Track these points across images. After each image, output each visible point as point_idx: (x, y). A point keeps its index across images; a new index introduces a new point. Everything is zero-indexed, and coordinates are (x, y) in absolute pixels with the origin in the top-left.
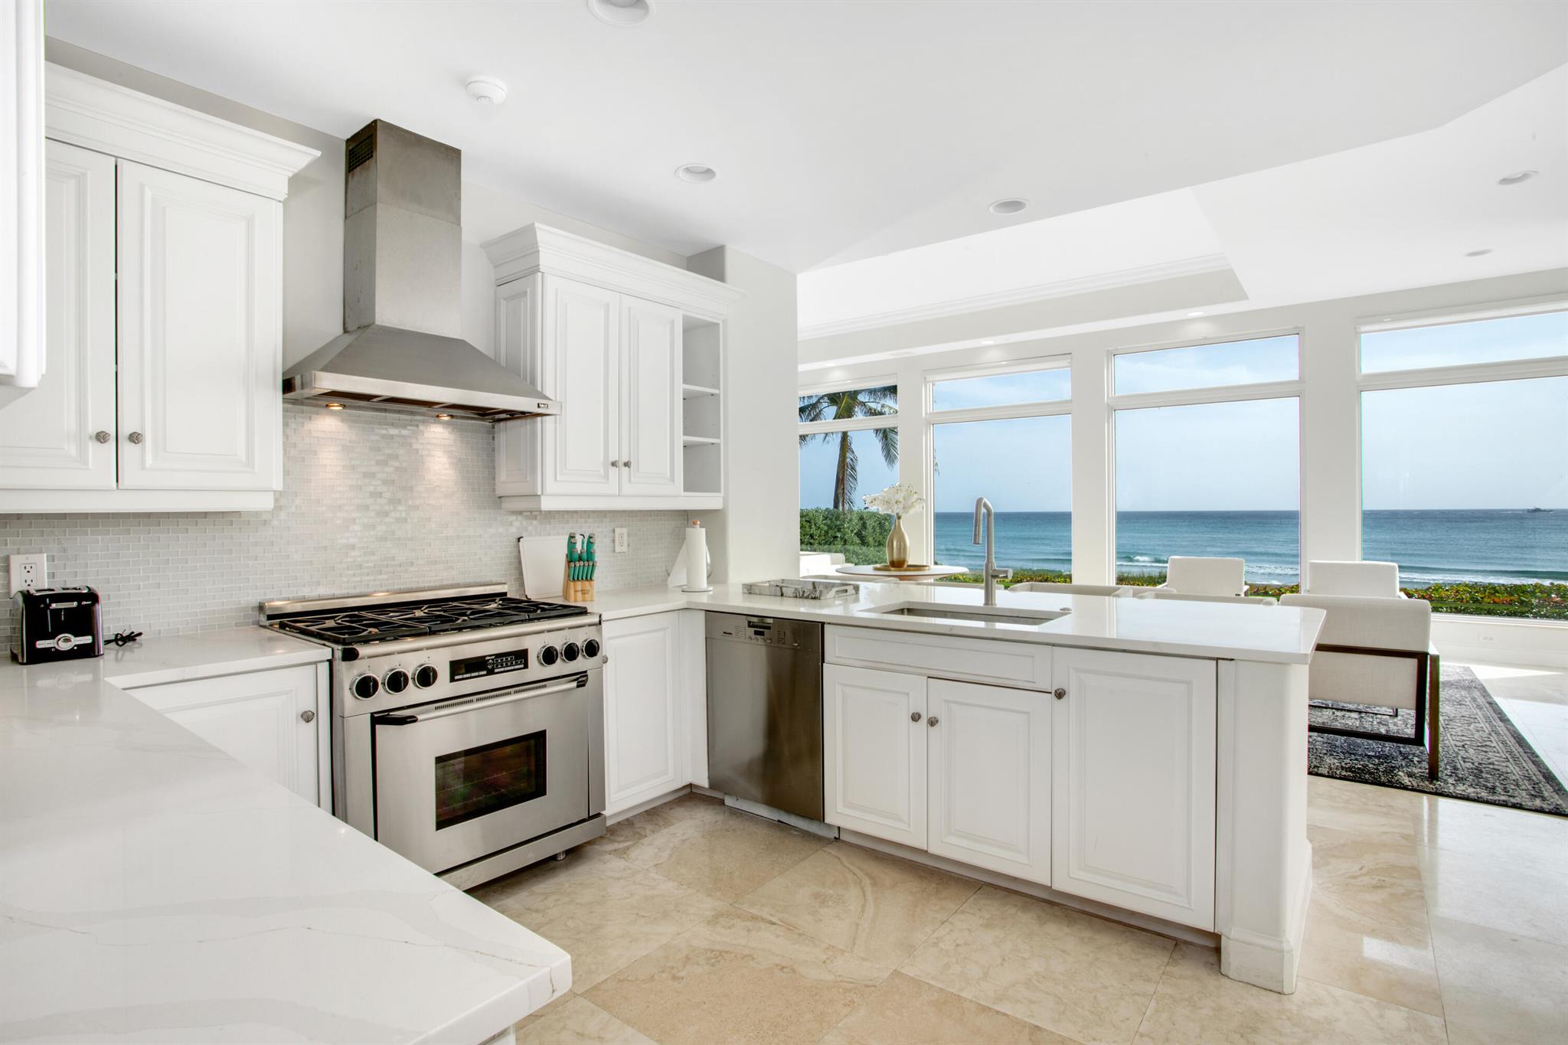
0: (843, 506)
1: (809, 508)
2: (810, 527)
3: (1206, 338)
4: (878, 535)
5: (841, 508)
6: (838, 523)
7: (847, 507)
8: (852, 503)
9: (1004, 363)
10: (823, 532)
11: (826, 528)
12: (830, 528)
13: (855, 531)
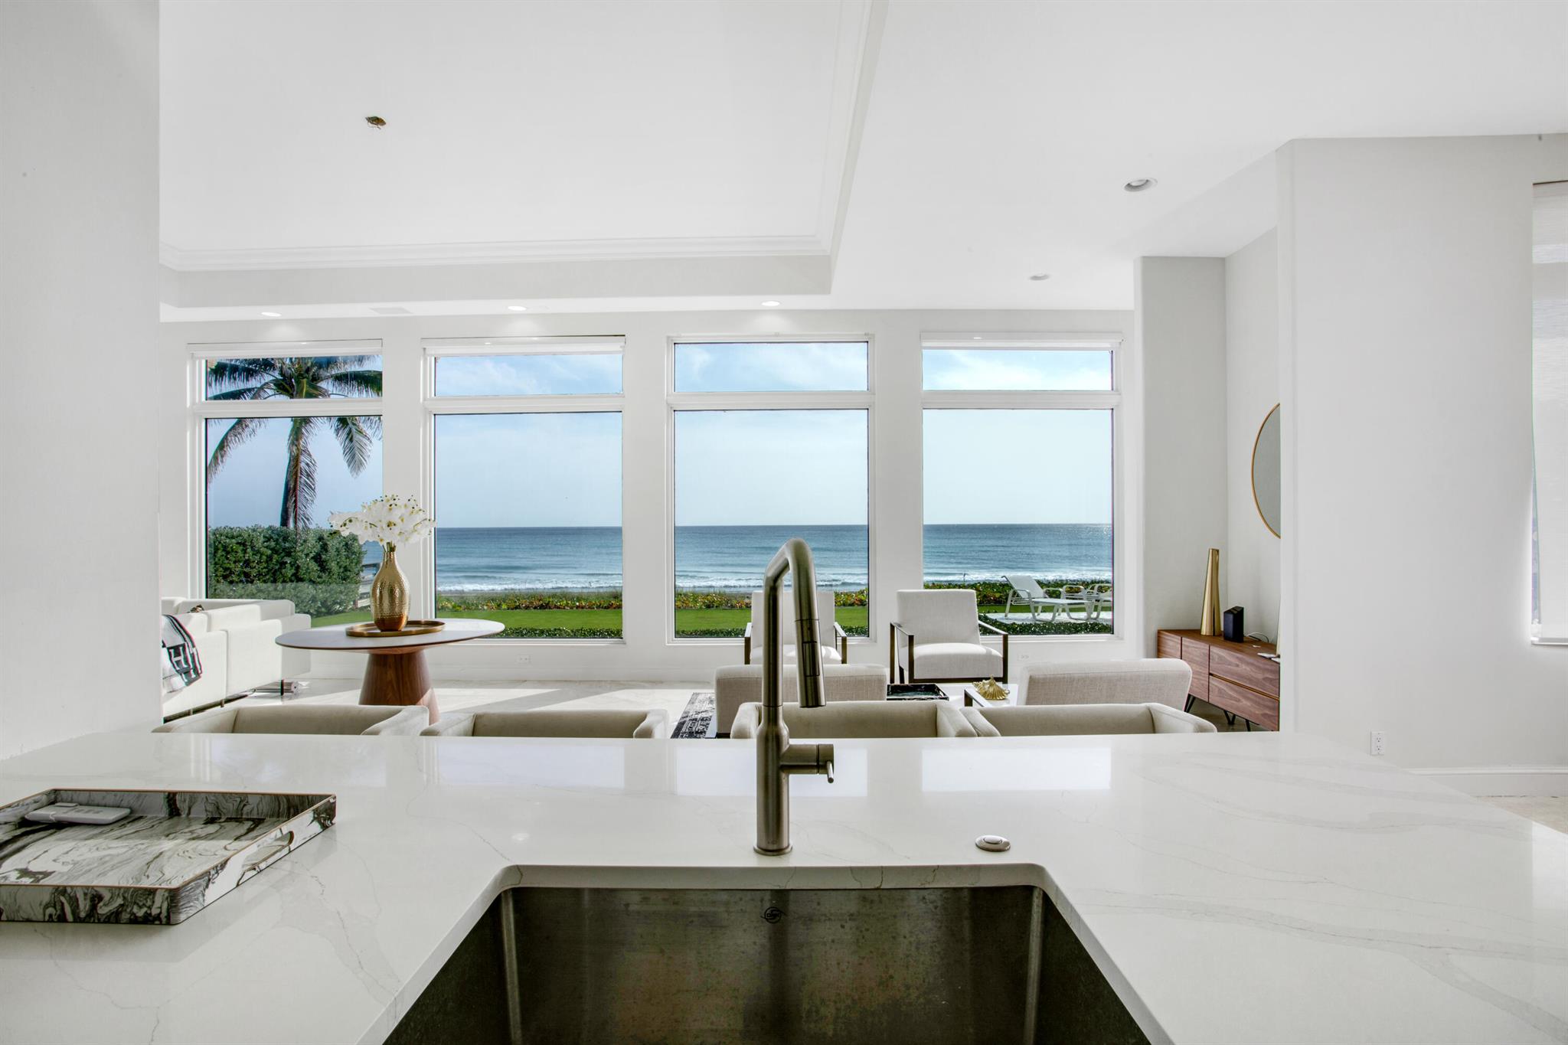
0: (295, 522)
1: (243, 526)
2: (245, 551)
3: (777, 335)
4: (343, 559)
5: (291, 525)
6: (287, 545)
7: (300, 525)
8: (308, 519)
9: (536, 339)
10: (264, 557)
11: (269, 552)
12: (275, 551)
13: (311, 555)
